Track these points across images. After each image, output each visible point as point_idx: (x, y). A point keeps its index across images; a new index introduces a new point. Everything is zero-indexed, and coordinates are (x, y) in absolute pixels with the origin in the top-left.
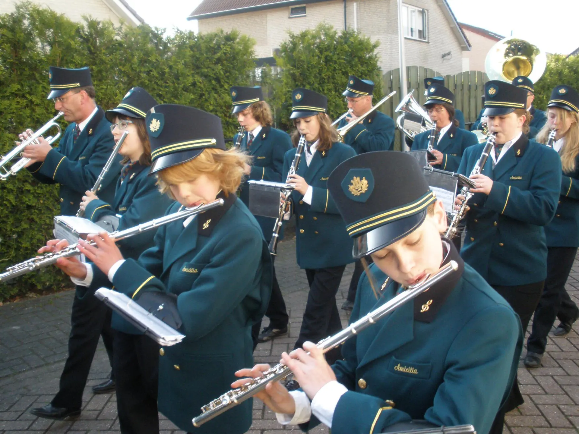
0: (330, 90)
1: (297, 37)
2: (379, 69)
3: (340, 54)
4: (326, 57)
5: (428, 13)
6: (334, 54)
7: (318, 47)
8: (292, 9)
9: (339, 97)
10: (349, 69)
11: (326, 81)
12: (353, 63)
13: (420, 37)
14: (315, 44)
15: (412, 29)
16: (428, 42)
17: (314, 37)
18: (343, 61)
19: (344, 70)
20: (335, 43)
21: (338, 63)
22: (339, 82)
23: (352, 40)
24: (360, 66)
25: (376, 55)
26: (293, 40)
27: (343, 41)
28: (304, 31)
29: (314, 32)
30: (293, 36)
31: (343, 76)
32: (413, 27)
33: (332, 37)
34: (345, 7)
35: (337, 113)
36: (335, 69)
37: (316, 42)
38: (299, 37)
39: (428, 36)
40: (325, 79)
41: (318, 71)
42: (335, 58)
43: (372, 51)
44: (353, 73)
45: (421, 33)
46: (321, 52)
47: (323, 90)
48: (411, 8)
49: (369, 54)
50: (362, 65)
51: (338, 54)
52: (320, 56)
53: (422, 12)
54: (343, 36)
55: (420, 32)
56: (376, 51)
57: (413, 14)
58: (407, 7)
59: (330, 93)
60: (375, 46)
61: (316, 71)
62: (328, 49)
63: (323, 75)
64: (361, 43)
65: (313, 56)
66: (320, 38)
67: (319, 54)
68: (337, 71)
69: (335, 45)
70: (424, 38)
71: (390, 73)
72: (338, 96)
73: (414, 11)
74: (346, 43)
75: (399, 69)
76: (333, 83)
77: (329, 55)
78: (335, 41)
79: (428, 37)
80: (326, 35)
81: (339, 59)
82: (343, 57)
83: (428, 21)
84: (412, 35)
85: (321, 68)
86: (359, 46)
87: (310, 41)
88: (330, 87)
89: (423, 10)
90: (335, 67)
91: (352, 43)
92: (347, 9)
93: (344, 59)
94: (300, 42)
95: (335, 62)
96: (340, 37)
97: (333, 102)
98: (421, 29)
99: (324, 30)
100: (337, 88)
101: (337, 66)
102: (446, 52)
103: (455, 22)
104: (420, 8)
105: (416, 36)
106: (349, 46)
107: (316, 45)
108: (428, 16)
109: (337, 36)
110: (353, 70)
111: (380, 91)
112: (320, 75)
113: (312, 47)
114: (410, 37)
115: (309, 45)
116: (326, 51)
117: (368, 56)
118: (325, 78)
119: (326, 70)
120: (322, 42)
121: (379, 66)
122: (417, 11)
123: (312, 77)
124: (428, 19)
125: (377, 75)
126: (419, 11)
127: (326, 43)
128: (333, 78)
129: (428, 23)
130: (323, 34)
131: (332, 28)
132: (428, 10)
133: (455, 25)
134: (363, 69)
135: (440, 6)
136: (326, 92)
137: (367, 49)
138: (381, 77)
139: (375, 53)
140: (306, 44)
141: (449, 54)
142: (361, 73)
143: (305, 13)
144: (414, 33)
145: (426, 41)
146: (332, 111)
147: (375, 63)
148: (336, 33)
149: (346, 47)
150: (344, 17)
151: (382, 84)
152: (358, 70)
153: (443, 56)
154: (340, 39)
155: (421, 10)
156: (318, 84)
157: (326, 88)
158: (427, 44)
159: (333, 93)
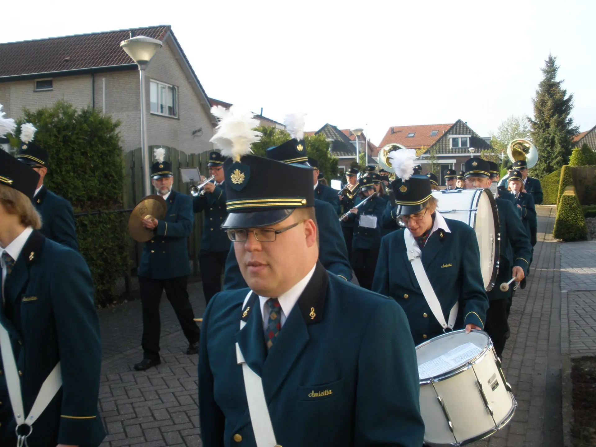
0: (68, 172)
1: (33, 115)
2: (120, 149)
3: (79, 134)
4: (64, 137)
5: (178, 89)
6: (72, 134)
7: (55, 126)
8: (38, 82)
9: (78, 178)
10: (88, 149)
11: (64, 162)
12: (93, 143)
13: (170, 114)
14: (53, 122)
15: (162, 106)
16: (178, 119)
17: (52, 116)
18: (81, 141)
19: (83, 151)
20: (74, 122)
21: (77, 143)
22: (78, 163)
23: (92, 119)
24: (100, 146)
25: (117, 134)
26: (29, 118)
27: (82, 119)
28: (40, 108)
29: (51, 110)
30: (29, 114)
31: (82, 157)
32: (164, 104)
33: (71, 116)
34: (94, 82)
35: (76, 195)
36: (73, 150)
37: (54, 120)
38: (35, 116)
39: (178, 112)
40: (62, 160)
41: (55, 151)
42: (74, 137)
43: (113, 130)
44: (93, 153)
45: (171, 110)
46: (59, 132)
47: (61, 171)
48: (161, 84)
49: (110, 134)
50: (102, 145)
51: (77, 134)
52: (58, 135)
53: (173, 89)
54: (83, 115)
55: (170, 108)
56: (117, 130)
57: (163, 90)
58: (158, 84)
59: (68, 175)
60: (116, 125)
61: (53, 152)
62: (66, 128)
63: (61, 156)
64: (101, 122)
65: (50, 136)
66: (58, 117)
67: (56, 133)
68: (76, 152)
69: (74, 124)
70: (174, 115)
71: (132, 153)
72: (76, 177)
73: (164, 88)
74: (85, 122)
75: (141, 148)
76: (71, 164)
77: (67, 135)
78: (75, 120)
79: (179, 114)
80: (65, 113)
81: (78, 138)
82: (82, 137)
83: (178, 98)
84: (162, 112)
85: (58, 149)
86: (100, 126)
87: (48, 120)
88: (68, 168)
89: (173, 86)
90: (73, 148)
91: (92, 122)
92: (96, 84)
93: (84, 139)
94: (37, 121)
95: (74, 143)
96: (80, 116)
97: (72, 184)
98: (171, 106)
99: (63, 109)
100: (76, 169)
101: (75, 146)
102: (197, 129)
103: (206, 99)
104: (171, 84)
105: (166, 113)
106: (88, 125)
107: (53, 125)
108: (178, 92)
109: (76, 115)
110: (92, 150)
111: (121, 172)
112: (58, 155)
113: (49, 126)
114: (160, 113)
115: (46, 124)
116: (64, 130)
117: (108, 136)
118: (63, 158)
119: (64, 150)
120: (60, 121)
121: (120, 146)
122: (167, 87)
123: (49, 159)
124: (178, 96)
125: (118, 155)
126: (169, 87)
127: (65, 122)
128: (72, 159)
129: (178, 99)
130: (61, 113)
131: (71, 106)
132: (178, 87)
133: (206, 101)
134: (104, 149)
135: (190, 83)
136: (63, 173)
137: (107, 128)
138: (123, 157)
139: (116, 133)
140: (42, 123)
141: (200, 130)
142: (101, 153)
143: (52, 87)
144: (164, 109)
145: (176, 117)
146: (71, 193)
147: (116, 142)
148: (75, 111)
149: (85, 126)
150: (92, 92)
151: (124, 164)
152: (98, 150)
153: (194, 133)
154: (79, 117)
155: (171, 86)
156: (55, 165)
157: (64, 169)
158: (177, 121)
159: (72, 174)
